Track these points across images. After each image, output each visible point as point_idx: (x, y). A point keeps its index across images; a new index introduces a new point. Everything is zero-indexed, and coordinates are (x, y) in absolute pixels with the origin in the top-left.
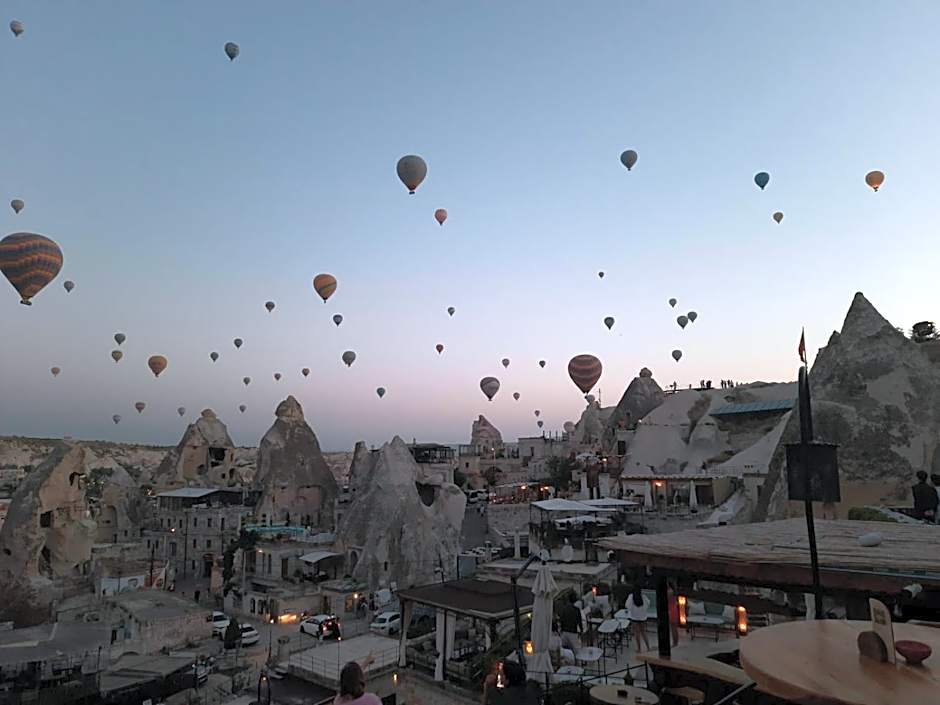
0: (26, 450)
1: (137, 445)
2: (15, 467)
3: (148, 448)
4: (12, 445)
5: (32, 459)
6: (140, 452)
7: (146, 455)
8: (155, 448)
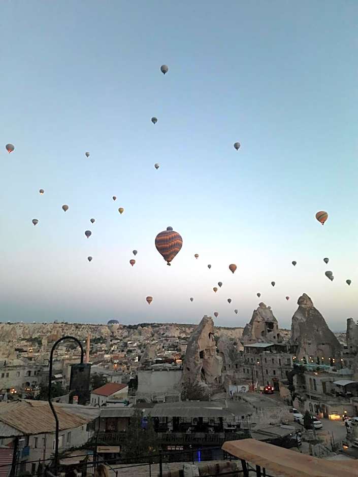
0: (177, 329)
1: (220, 327)
2: (174, 337)
3: (225, 328)
4: (172, 327)
5: (180, 333)
6: (222, 330)
7: (225, 332)
8: (228, 329)
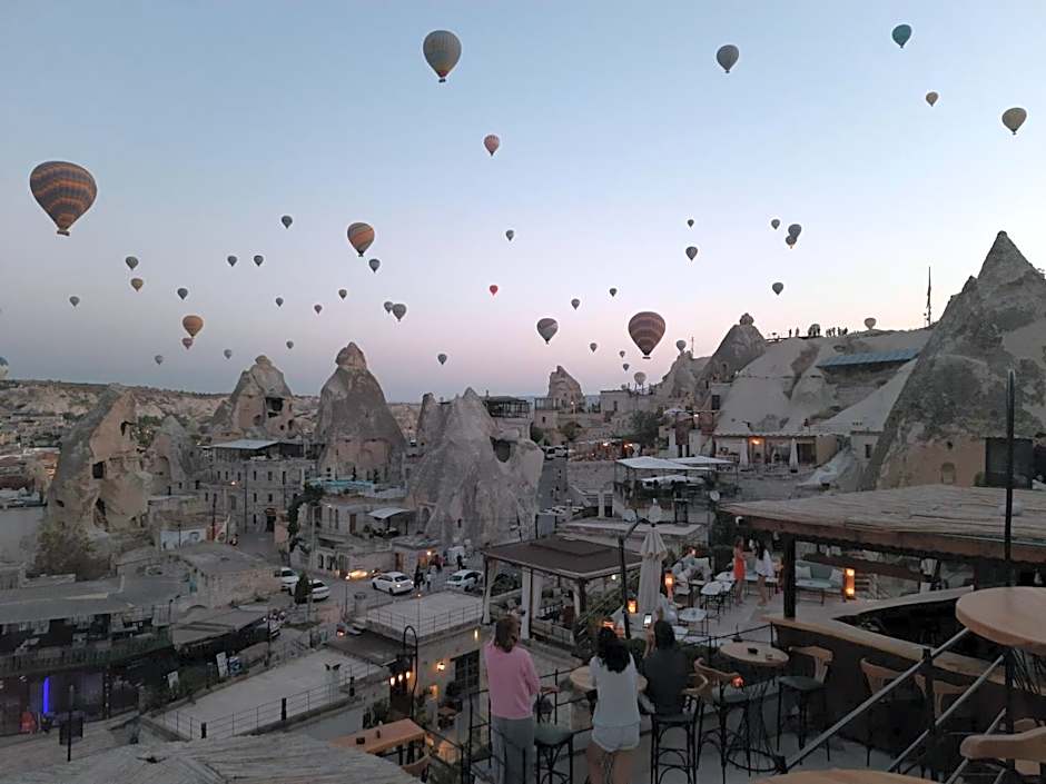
0: (63, 396)
1: (182, 392)
2: (53, 414)
3: (194, 395)
4: (47, 389)
5: (71, 405)
6: (186, 400)
7: (195, 403)
